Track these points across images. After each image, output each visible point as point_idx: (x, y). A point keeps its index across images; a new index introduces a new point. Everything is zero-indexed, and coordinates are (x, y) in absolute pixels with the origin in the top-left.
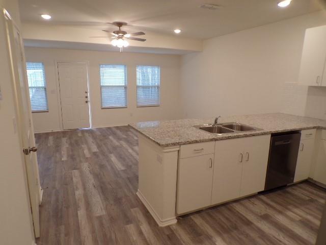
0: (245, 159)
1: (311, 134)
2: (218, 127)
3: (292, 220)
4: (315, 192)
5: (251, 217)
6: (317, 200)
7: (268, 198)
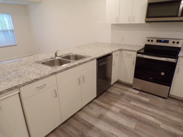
0: (82, 81)
1: (118, 54)
2: (58, 59)
3: (115, 113)
4: (122, 87)
5: (91, 121)
6: (125, 94)
7: (99, 100)
